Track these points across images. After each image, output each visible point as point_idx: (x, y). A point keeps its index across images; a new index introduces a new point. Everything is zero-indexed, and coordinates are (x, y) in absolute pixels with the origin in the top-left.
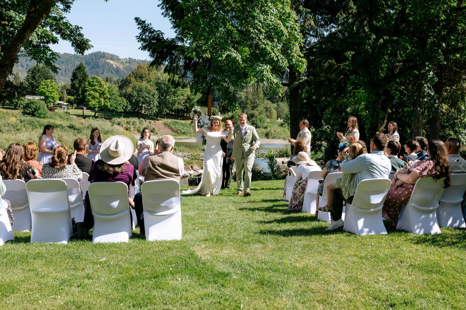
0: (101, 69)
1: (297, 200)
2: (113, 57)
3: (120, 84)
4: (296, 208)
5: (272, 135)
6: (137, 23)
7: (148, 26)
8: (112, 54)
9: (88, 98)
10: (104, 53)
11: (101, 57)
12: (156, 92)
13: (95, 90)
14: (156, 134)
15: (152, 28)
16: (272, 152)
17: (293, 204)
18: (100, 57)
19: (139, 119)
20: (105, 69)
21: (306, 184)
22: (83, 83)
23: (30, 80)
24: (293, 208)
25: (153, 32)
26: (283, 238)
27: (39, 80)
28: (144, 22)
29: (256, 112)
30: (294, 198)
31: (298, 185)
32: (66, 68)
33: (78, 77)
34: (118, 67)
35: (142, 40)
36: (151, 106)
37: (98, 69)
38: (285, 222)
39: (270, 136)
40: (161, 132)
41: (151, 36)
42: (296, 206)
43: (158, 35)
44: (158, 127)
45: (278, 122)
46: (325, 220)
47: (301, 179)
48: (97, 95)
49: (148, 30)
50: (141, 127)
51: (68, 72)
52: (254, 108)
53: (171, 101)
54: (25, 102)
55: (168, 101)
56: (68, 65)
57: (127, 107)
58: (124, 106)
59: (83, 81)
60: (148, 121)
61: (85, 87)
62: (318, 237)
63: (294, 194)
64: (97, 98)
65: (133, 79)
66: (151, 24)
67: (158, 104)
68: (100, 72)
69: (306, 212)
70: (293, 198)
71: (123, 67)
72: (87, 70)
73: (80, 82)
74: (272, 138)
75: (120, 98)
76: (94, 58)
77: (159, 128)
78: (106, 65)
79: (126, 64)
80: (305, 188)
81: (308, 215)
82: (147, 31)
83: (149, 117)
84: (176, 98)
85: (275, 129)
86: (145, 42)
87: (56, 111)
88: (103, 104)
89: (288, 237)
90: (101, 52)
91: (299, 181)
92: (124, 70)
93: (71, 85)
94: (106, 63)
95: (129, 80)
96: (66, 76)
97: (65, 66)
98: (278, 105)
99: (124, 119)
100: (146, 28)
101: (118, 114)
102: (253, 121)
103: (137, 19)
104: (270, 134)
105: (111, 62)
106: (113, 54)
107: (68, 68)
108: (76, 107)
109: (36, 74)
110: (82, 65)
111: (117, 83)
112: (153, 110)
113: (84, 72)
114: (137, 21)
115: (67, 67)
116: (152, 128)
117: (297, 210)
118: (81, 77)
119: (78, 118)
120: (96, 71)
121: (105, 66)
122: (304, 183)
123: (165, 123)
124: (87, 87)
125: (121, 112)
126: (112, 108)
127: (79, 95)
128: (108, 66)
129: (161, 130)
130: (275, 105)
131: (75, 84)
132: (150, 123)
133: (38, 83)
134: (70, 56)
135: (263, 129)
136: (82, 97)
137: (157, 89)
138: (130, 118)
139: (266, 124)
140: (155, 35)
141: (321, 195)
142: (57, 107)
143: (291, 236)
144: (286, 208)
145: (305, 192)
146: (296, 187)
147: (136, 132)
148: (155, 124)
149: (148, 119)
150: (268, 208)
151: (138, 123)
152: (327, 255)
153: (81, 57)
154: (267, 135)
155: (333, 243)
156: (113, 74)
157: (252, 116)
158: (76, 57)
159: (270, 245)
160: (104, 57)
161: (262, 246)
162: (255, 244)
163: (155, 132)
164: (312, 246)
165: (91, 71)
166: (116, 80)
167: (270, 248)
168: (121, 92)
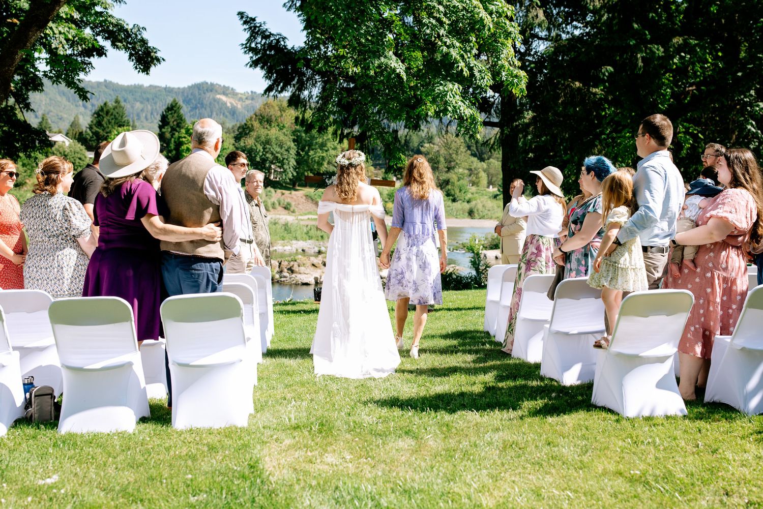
0: (208, 109)
2: (226, 91)
3: (237, 133)
5: (478, 214)
6: (242, 22)
7: (261, 26)
8: (224, 86)
10: (212, 84)
11: (207, 90)
12: (292, 145)
14: (293, 212)
15: (267, 29)
16: (477, 241)
18: (205, 91)
20: (214, 109)
22: (177, 131)
23: (95, 128)
25: (269, 37)
27: (108, 127)
28: (254, 20)
29: (452, 176)
32: (152, 109)
33: (170, 122)
34: (234, 107)
35: (251, 49)
36: (285, 167)
37: (203, 109)
39: (476, 215)
40: (301, 210)
41: (265, 43)
43: (278, 41)
44: (295, 201)
45: (489, 192)
49: (261, 33)
50: (269, 201)
51: (155, 114)
52: (449, 169)
53: (317, 159)
54: (84, 163)
55: (312, 158)
56: (155, 103)
59: (178, 129)
60: (279, 191)
61: (180, 138)
65: (256, 124)
66: (264, 23)
67: (295, 164)
71: (242, 105)
72: (185, 110)
73: (173, 129)
74: (480, 219)
76: (196, 92)
77: (297, 203)
78: (216, 104)
79: (246, 100)
82: (258, 34)
83: (281, 185)
84: (324, 154)
85: (484, 203)
86: (256, 54)
90: (207, 83)
92: (243, 111)
94: (215, 100)
95: (250, 126)
96: (152, 122)
97: (151, 106)
98: (489, 165)
100: (257, 29)
102: (449, 190)
103: (241, 14)
104: (475, 210)
105: (224, 98)
106: (227, 85)
107: (156, 109)
109: (103, 118)
110: (176, 104)
111: (232, 131)
112: (288, 173)
113: (179, 113)
114: (242, 18)
115: (154, 108)
116: (286, 203)
118: (173, 122)
120: (199, 113)
121: (214, 104)
123: (307, 194)
124: (185, 137)
128: (218, 105)
129: (300, 207)
130: (484, 165)
131: (164, 133)
132: (283, 194)
133: (107, 133)
134: (158, 89)
135: (464, 204)
136: (176, 154)
137: (294, 141)
139: (469, 196)
140: (272, 41)
148: (290, 196)
149: (280, 189)
152: (553, 471)
153: (176, 90)
154: (471, 213)
155: (568, 437)
156: (226, 117)
157: (447, 182)
158: (168, 90)
159: (431, 443)
160: (211, 91)
161: (413, 443)
162: (399, 437)
163: (292, 209)
164: (523, 445)
165: (192, 113)
166: (231, 127)
167: (429, 449)
168: (236, 144)
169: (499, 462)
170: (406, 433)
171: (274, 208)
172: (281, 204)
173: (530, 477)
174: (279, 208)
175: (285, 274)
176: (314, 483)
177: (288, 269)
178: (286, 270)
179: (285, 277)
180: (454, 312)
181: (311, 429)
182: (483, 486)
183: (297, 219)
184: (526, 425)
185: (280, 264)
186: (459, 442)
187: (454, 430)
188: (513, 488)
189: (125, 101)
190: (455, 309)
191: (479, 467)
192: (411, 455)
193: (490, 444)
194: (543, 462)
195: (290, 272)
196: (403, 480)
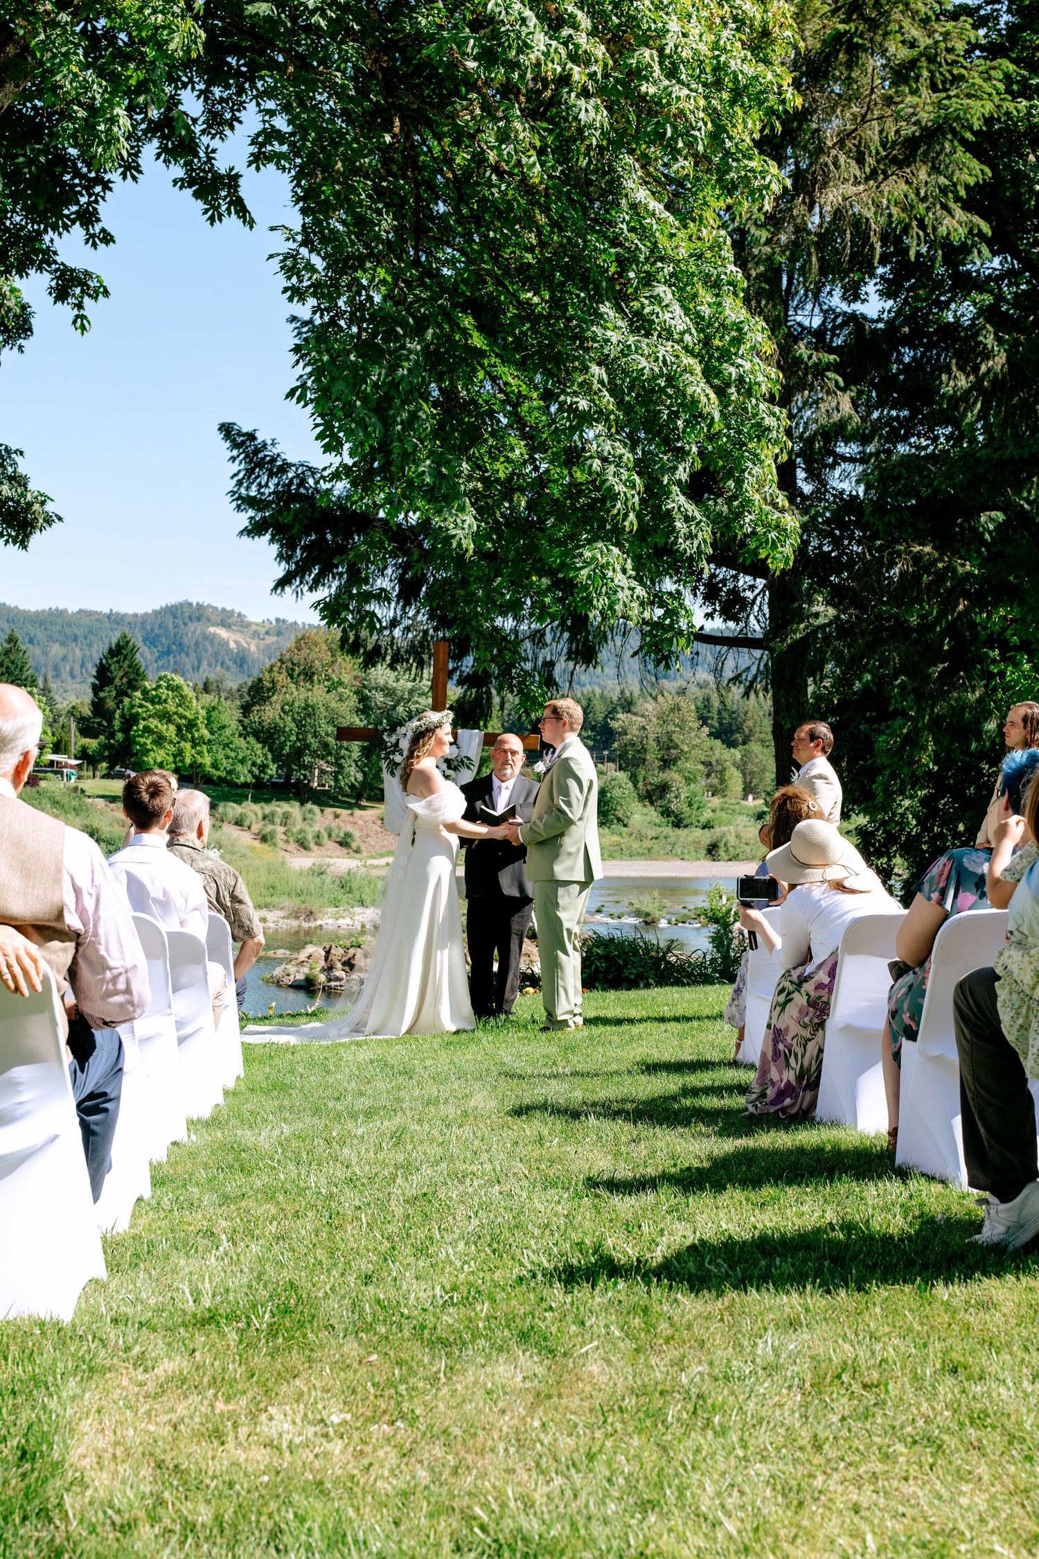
0: (193, 655)
1: (792, 1061)
2: (227, 619)
3: (246, 697)
4: (788, 1101)
5: (727, 851)
6: (228, 443)
7: (266, 448)
8: (223, 609)
9: (142, 740)
10: (200, 606)
11: (190, 618)
13: (166, 717)
14: (357, 851)
15: (278, 455)
16: (724, 898)
17: (773, 1084)
18: (187, 620)
19: (302, 804)
20: (204, 655)
21: (832, 982)
22: (128, 696)
24: (773, 1103)
25: (283, 471)
26: (688, 1305)
28: (251, 436)
29: (673, 777)
30: (776, 1053)
31: (791, 988)
32: (84, 656)
33: (114, 678)
34: (244, 649)
36: (342, 762)
37: (183, 655)
38: (719, 1187)
39: (723, 854)
40: (373, 846)
41: (277, 486)
42: (788, 1090)
43: (302, 479)
44: (361, 830)
45: (746, 807)
46: (936, 1170)
47: (808, 957)
48: (170, 731)
49: (267, 463)
50: (309, 829)
51: (88, 665)
52: (666, 763)
56: (90, 645)
57: (263, 768)
58: (254, 764)
59: (129, 691)
60: (329, 810)
61: (132, 707)
62: (903, 1295)
63: (777, 1035)
64: (171, 742)
65: (282, 678)
66: (273, 442)
67: (363, 758)
68: (189, 666)
69: (835, 1124)
70: (770, 1055)
71: (258, 647)
72: (145, 656)
73: (121, 692)
74: (730, 860)
75: (241, 743)
76: (169, 622)
77: (364, 834)
78: (207, 643)
79: (267, 637)
80: (827, 1004)
81: (846, 1138)
82: (261, 467)
83: (335, 799)
85: (740, 829)
86: (261, 512)
87: (43, 784)
88: (188, 761)
89: (721, 1294)
90: (190, 604)
91: (800, 969)
92: (261, 657)
93: (93, 703)
94: (205, 637)
95: (270, 683)
96: (81, 681)
97: (82, 650)
98: (745, 754)
99: (257, 808)
100: (260, 455)
101: (239, 791)
102: (666, 804)
103: (227, 430)
104: (722, 845)
105: (223, 633)
106: (228, 608)
107: (89, 655)
108: (105, 772)
110: (128, 642)
111: (237, 695)
112: (347, 776)
113: (132, 661)
114: (228, 435)
115: (87, 653)
116: (342, 835)
117: (794, 1111)
118: (122, 678)
119: (112, 805)
120: (175, 663)
121: (204, 646)
122: (823, 977)
123: (385, 816)
124: (141, 706)
125: (246, 785)
126: (218, 773)
127: (112, 735)
128: (213, 646)
129: (371, 841)
130: (737, 754)
131: (102, 700)
132: (337, 816)
135: (699, 831)
136: (125, 739)
138: (274, 803)
139: (707, 815)
140: (290, 479)
141: (912, 1035)
142: (46, 772)
143: (736, 1287)
144: (740, 1101)
145: (828, 1024)
146: (784, 999)
147: (292, 846)
148: (351, 819)
149: (331, 806)
150: (654, 1100)
151: (299, 819)
152: (983, 1470)
153: (128, 619)
154: (712, 850)
155: (1009, 1345)
156: (228, 669)
157: (664, 788)
158: (114, 619)
159: (595, 1369)
160: (199, 619)
161: (540, 1370)
162: (500, 1349)
163: (354, 845)
164: (876, 1375)
165: (160, 663)
166: (235, 687)
167: (588, 1388)
168: (246, 721)
169: (805, 1439)
170: (523, 1336)
171: (318, 844)
172: (334, 835)
173: (909, 1489)
174: (330, 845)
175: (339, 973)
176: (204, 1515)
177: (344, 964)
178: (339, 965)
179: (338, 979)
180: (673, 1024)
181: (248, 1324)
182: (756, 1530)
183: (365, 866)
184: (878, 1310)
185: (328, 952)
186: (680, 1364)
187: (663, 1326)
188: (856, 1535)
189: (31, 641)
190: (677, 1019)
191: (740, 1453)
192: (532, 1408)
193: (771, 1369)
194: (946, 1437)
195: (347, 968)
196: (495, 1506)
